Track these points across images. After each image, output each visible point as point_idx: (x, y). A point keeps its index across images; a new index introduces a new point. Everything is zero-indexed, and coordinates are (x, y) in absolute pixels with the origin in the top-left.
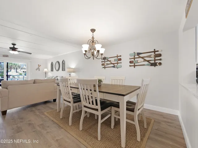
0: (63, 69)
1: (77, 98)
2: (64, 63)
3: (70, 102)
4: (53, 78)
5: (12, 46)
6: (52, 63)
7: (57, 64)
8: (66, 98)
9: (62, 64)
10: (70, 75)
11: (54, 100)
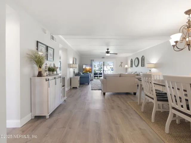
0: (143, 65)
1: (162, 97)
2: (144, 59)
3: (153, 99)
4: (133, 73)
5: (107, 51)
6: (132, 59)
7: (137, 60)
8: (148, 94)
9: (142, 60)
10: (150, 71)
11: (134, 93)
